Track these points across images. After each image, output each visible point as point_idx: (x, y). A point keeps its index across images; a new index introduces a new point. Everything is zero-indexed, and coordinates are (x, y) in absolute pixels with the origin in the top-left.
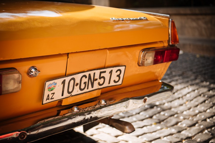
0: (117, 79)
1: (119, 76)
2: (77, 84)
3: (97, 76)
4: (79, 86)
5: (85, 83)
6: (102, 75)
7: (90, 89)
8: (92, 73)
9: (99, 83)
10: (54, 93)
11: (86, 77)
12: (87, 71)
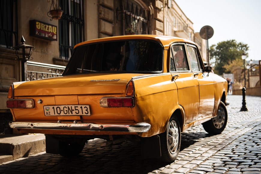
0: (87, 112)
1: (87, 110)
2: (62, 110)
3: (73, 108)
4: (63, 111)
5: (66, 111)
6: (76, 108)
7: (70, 114)
8: (70, 106)
9: (76, 112)
10: (50, 112)
11: (66, 108)
12: (68, 105)
